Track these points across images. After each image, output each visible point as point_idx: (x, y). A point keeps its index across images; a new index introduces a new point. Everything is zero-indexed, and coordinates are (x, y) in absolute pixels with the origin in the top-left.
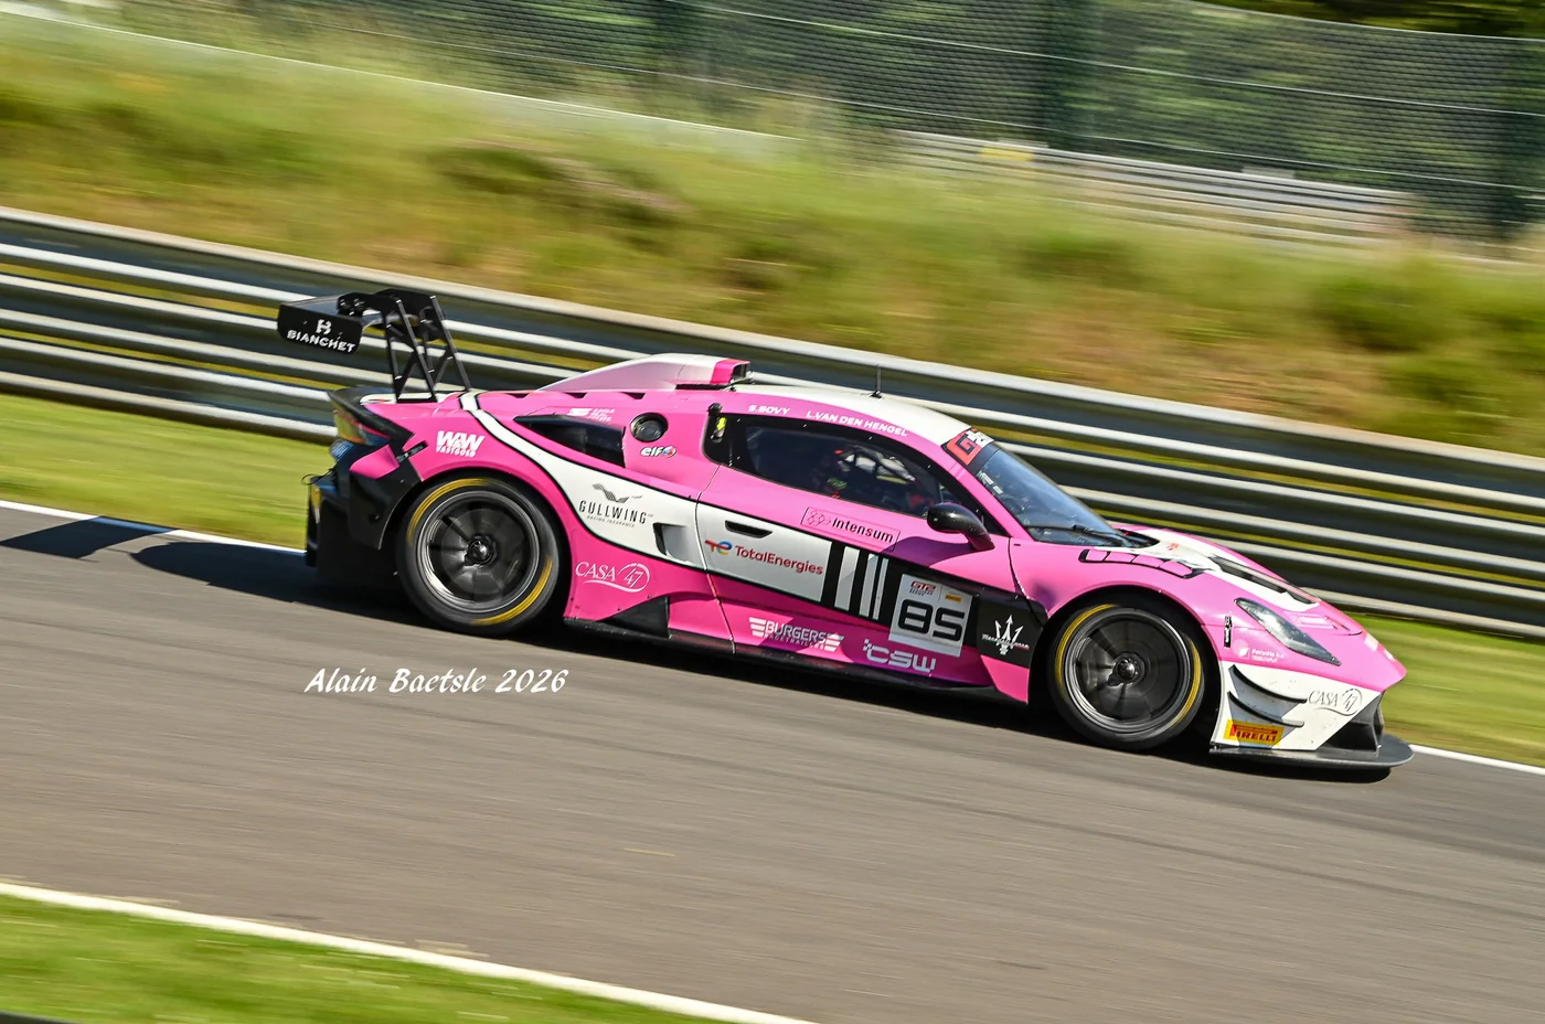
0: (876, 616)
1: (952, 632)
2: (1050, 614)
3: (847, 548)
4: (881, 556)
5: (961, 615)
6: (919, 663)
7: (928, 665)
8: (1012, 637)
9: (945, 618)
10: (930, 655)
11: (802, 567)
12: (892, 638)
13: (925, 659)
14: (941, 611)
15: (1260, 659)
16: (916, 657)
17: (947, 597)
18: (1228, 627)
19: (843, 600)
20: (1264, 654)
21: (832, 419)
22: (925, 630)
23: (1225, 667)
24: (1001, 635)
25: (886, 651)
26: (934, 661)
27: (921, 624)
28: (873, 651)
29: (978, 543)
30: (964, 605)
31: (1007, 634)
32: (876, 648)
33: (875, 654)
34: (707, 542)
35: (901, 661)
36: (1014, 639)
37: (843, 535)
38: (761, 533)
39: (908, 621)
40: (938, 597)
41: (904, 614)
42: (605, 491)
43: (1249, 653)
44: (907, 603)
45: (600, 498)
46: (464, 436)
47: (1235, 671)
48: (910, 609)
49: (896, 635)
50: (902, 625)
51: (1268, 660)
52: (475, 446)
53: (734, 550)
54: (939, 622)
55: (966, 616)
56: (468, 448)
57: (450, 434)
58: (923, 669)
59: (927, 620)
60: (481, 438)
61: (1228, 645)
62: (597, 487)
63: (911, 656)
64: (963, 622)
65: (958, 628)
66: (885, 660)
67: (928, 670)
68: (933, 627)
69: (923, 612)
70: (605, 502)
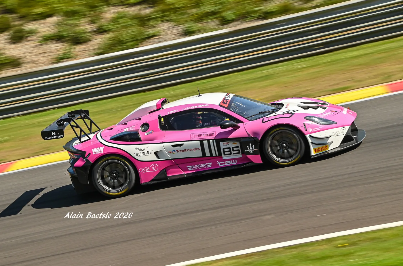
0: (217, 155)
1: (238, 152)
2: (260, 139)
3: (204, 141)
4: (213, 140)
5: (238, 147)
6: (233, 162)
7: (235, 162)
8: (252, 148)
9: (235, 149)
10: (234, 159)
11: (195, 150)
12: (224, 158)
13: (234, 161)
14: (233, 148)
15: (316, 130)
16: (231, 161)
17: (233, 144)
18: (304, 126)
19: (208, 154)
20: (316, 129)
21: (190, 108)
22: (231, 154)
23: (307, 136)
24: (250, 148)
25: (223, 162)
26: (236, 160)
27: (229, 153)
28: (220, 164)
29: (236, 128)
30: (238, 144)
31: (251, 148)
32: (220, 163)
33: (221, 164)
34: (169, 152)
35: (228, 163)
36: (253, 149)
37: (202, 138)
38: (181, 145)
39: (226, 153)
40: (231, 145)
41: (224, 152)
42: (139, 149)
43: (313, 130)
44: (224, 149)
45: (138, 151)
46: (99, 148)
47: (310, 136)
48: (225, 150)
49: (224, 157)
50: (225, 155)
51: (318, 130)
52: (102, 150)
53: (176, 152)
54: (233, 151)
55: (240, 147)
56: (101, 151)
57: (95, 149)
58: (234, 163)
59: (230, 151)
60: (103, 147)
61: (306, 130)
62: (136, 149)
63: (230, 161)
64: (239, 148)
65: (239, 150)
66: (224, 165)
67: (235, 163)
68: (233, 152)
69: (228, 150)
70: (140, 152)
